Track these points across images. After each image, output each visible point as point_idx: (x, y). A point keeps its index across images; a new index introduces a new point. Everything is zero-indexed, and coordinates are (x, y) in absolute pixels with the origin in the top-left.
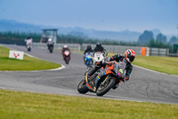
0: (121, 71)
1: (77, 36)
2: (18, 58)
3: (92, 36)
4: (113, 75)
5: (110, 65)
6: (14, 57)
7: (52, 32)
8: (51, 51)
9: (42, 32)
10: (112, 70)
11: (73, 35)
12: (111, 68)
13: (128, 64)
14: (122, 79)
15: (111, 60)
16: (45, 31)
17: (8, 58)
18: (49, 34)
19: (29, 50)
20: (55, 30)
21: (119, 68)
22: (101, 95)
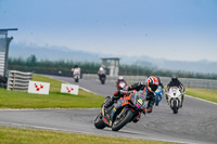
0: (140, 101)
1: (143, 66)
2: (72, 92)
3: (163, 67)
4: (130, 106)
5: (127, 95)
6: (67, 91)
7: (113, 62)
8: (103, 83)
9: (101, 61)
10: (130, 101)
11: (139, 65)
12: (128, 98)
13: (150, 94)
14: (143, 111)
15: (129, 89)
16: (105, 60)
17: (59, 93)
18: (109, 65)
19: (77, 81)
20: (117, 59)
21: (138, 98)
22: (116, 130)
